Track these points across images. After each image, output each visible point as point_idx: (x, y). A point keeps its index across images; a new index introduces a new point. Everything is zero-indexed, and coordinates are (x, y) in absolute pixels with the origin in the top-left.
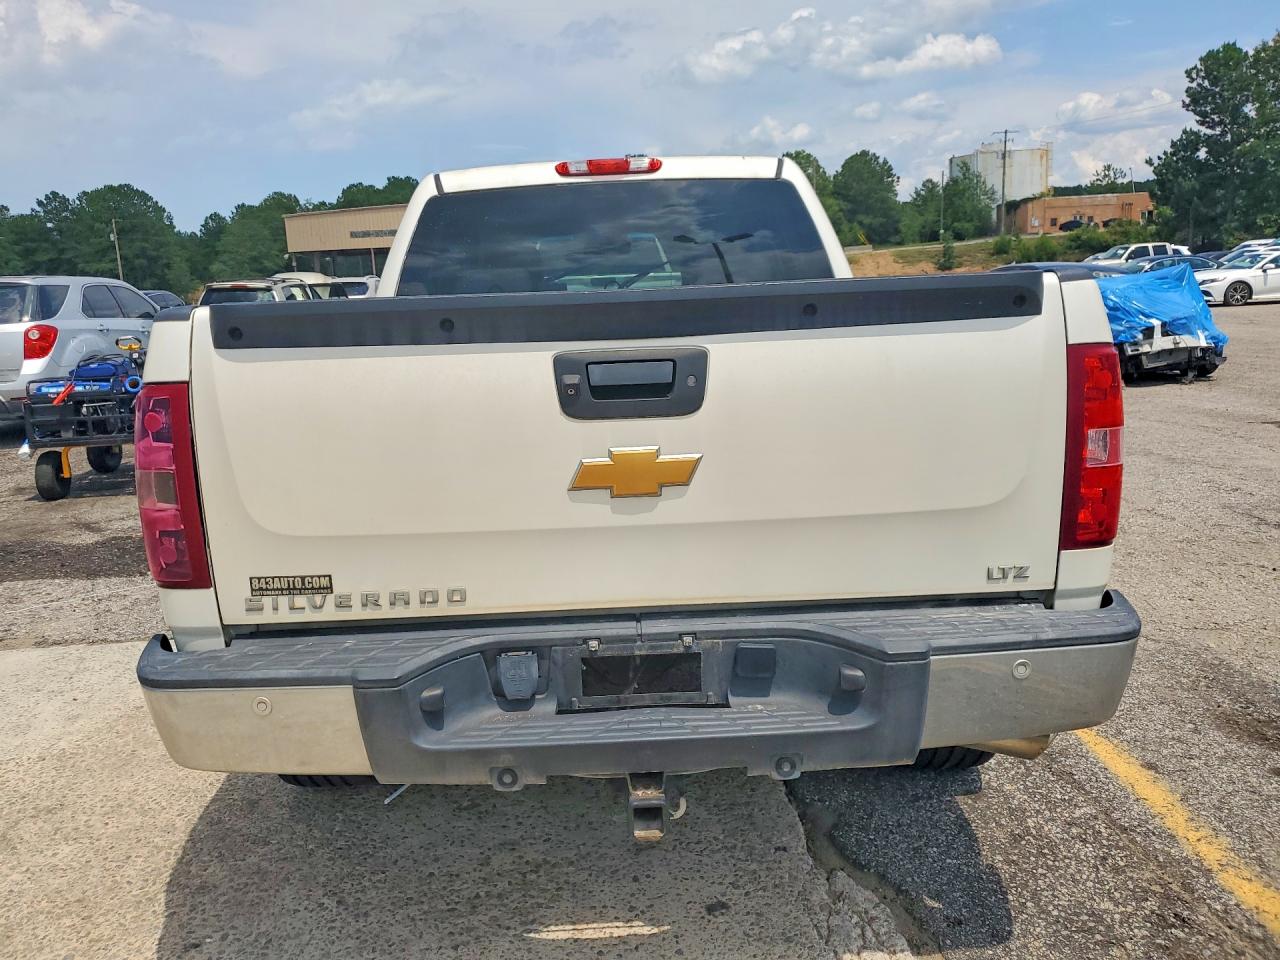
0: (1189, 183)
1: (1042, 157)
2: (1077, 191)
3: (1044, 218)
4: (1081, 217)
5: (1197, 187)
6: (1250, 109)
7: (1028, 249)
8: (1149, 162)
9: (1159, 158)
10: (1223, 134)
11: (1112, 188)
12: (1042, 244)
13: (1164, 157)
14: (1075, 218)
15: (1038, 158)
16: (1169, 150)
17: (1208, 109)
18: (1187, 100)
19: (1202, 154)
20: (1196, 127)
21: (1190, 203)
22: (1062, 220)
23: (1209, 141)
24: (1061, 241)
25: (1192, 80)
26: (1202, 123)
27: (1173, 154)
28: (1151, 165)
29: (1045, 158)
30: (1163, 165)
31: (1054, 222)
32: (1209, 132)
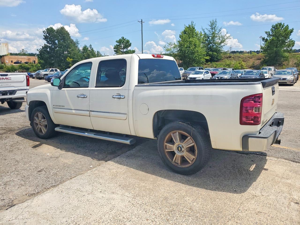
0: (47, 56)
1: (6, 45)
2: (16, 54)
3: (9, 60)
4: (19, 61)
5: (49, 56)
6: (56, 41)
7: (9, 68)
8: (38, 50)
9: (40, 49)
10: (52, 46)
11: (24, 55)
12: (13, 67)
13: (41, 49)
14: (17, 61)
15: (5, 46)
16: (42, 48)
17: (48, 40)
18: (44, 38)
19: (48, 50)
20: (47, 44)
21: (47, 60)
22: (14, 61)
23: (49, 47)
24: (17, 66)
25: (45, 34)
26: (48, 43)
27: (43, 49)
28: (38, 51)
29: (6, 46)
30: (41, 51)
31: (12, 62)
32: (49, 45)
